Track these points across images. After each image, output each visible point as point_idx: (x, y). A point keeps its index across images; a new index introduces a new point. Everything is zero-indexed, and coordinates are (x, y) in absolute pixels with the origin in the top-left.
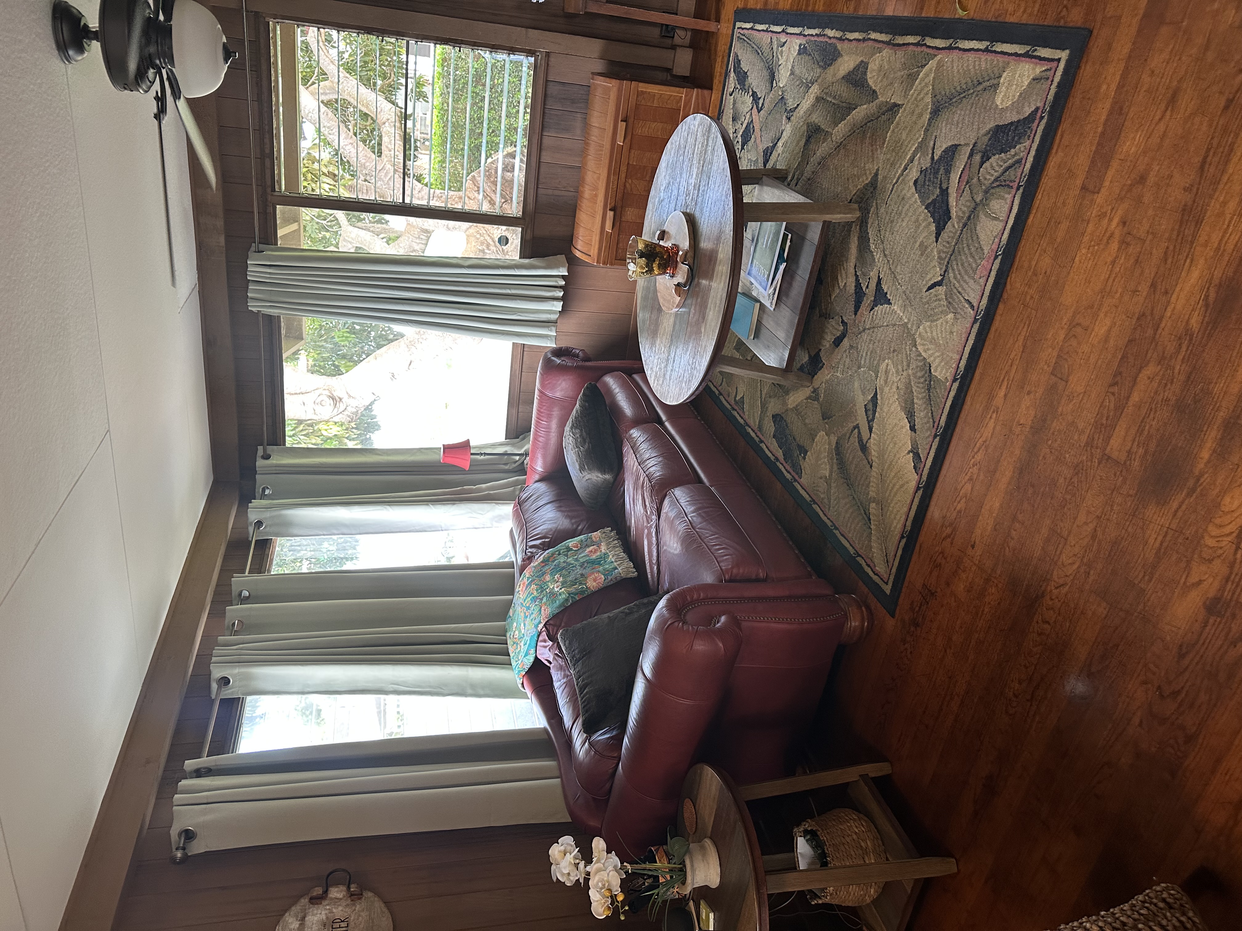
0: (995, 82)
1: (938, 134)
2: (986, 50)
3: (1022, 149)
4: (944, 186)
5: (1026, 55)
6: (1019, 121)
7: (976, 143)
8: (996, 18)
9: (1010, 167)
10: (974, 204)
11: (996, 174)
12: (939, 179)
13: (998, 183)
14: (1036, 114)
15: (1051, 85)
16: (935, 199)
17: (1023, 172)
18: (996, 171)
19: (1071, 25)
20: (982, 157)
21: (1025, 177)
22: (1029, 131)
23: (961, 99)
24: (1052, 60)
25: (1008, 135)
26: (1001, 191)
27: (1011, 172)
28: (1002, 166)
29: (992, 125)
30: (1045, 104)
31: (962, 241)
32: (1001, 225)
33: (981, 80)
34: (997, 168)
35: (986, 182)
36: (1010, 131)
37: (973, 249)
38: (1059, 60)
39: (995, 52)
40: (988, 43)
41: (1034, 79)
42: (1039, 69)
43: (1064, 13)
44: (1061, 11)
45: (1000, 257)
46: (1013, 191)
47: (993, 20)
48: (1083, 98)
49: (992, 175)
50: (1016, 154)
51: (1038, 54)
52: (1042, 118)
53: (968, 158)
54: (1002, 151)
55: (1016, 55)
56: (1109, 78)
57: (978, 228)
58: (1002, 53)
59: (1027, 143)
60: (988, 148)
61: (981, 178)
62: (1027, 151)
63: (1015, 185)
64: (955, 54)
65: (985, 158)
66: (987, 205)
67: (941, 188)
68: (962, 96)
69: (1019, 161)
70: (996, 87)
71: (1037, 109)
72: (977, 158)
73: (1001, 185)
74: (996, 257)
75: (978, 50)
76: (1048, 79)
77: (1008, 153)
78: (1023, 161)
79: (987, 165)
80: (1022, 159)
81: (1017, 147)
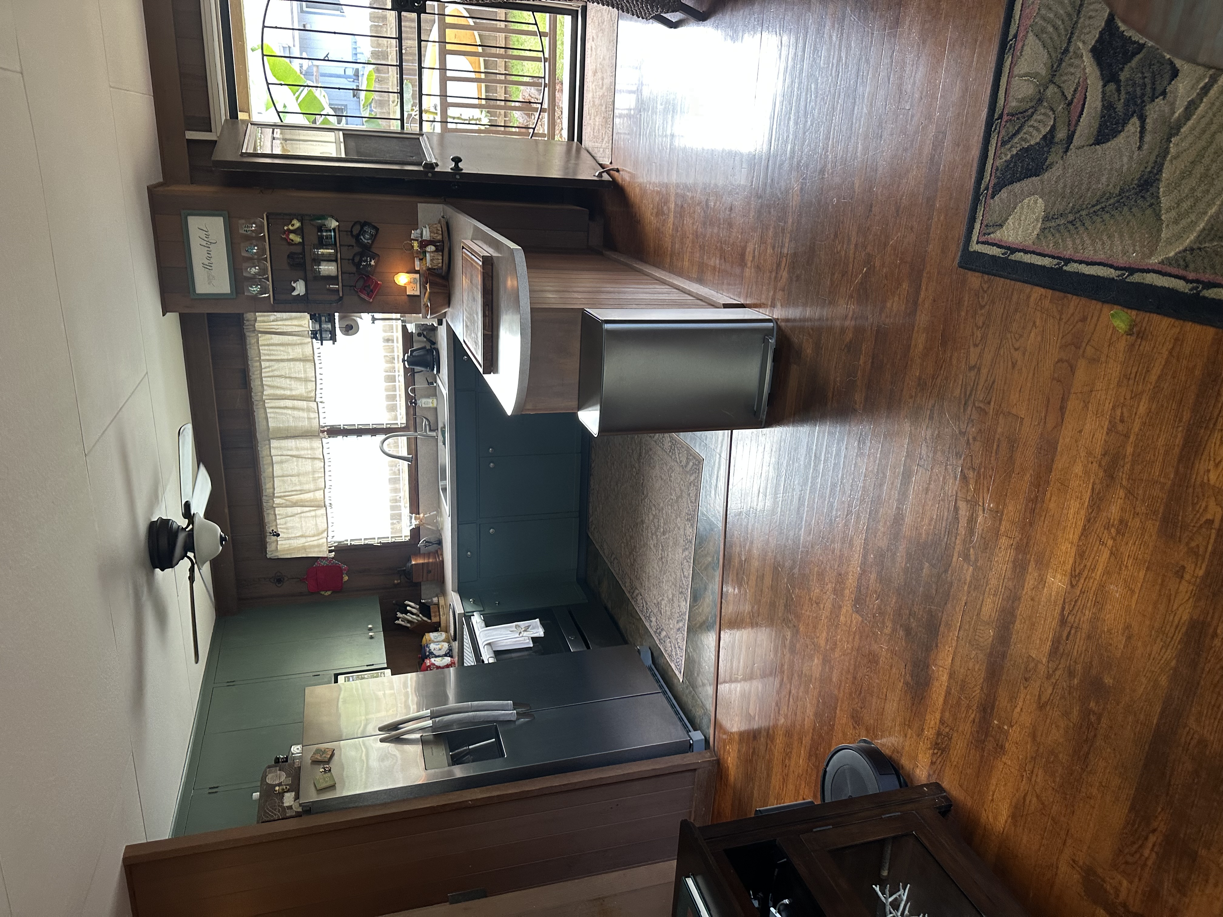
0: (1048, 224)
1: (1136, 153)
2: (1068, 261)
3: (1003, 156)
4: (1112, 86)
5: (1013, 250)
6: (1011, 183)
7: (1066, 152)
8: (1065, 297)
9: (1014, 135)
10: (1056, 79)
11: (1031, 123)
12: (1123, 92)
13: (1027, 114)
14: (993, 192)
15: (982, 220)
16: (1125, 63)
17: (999, 133)
18: (1032, 126)
19: (977, 274)
20: (1053, 137)
21: (995, 129)
22: (998, 174)
23: (1098, 202)
24: (983, 243)
25: (1022, 167)
26: (1024, 106)
27: (1012, 130)
28: (1025, 133)
29: (1046, 176)
30: (985, 202)
31: (1066, 30)
32: (1016, 71)
33: (1070, 226)
34: (1031, 129)
35: (1043, 111)
36: (1021, 172)
37: (1050, 29)
38: (978, 243)
39: (1053, 257)
40: (1065, 268)
41: (1001, 226)
42: (997, 235)
43: (985, 286)
44: (988, 288)
45: (1010, 37)
46: (1006, 112)
47: (1069, 296)
48: (957, 210)
49: (1035, 121)
50: (1010, 149)
51: (999, 250)
52: (987, 188)
53: (1074, 132)
54: (1027, 150)
55: (1026, 252)
56: (940, 226)
57: (1046, 55)
58: (1044, 256)
59: (998, 163)
60: (1045, 149)
61: (1051, 113)
62: (997, 154)
63: (1005, 118)
64: (1122, 261)
65: (1049, 139)
66: (1037, 86)
67: (1118, 82)
68: (1098, 207)
69: (1004, 143)
70: (1047, 218)
71: (993, 198)
72: (1061, 134)
73: (1021, 113)
74: (1015, 36)
75: (1081, 262)
76: (987, 226)
77: (1018, 149)
78: (999, 144)
79: (1045, 130)
80: (1002, 146)
81: (1009, 156)
